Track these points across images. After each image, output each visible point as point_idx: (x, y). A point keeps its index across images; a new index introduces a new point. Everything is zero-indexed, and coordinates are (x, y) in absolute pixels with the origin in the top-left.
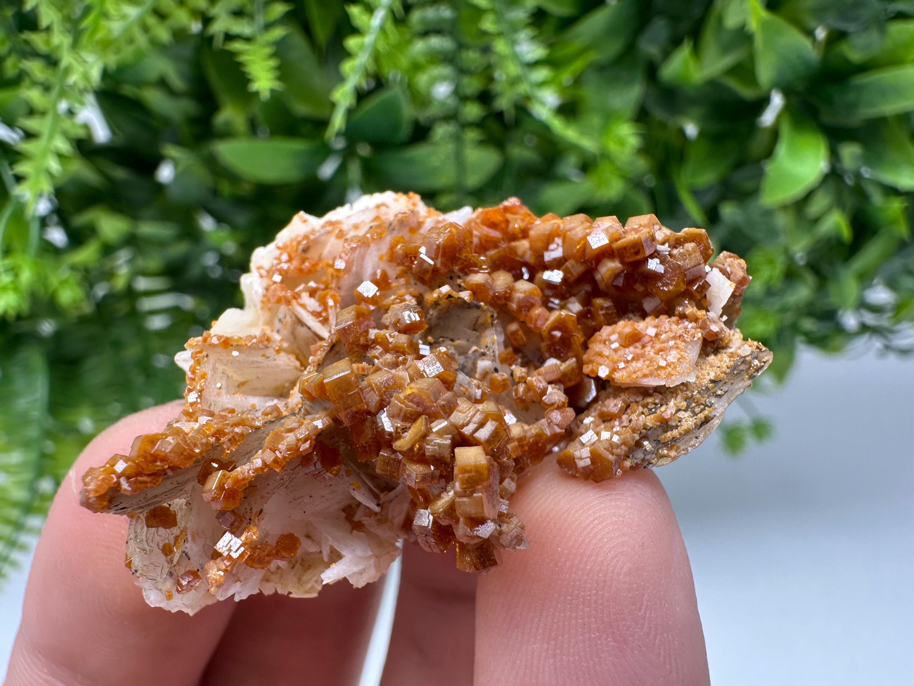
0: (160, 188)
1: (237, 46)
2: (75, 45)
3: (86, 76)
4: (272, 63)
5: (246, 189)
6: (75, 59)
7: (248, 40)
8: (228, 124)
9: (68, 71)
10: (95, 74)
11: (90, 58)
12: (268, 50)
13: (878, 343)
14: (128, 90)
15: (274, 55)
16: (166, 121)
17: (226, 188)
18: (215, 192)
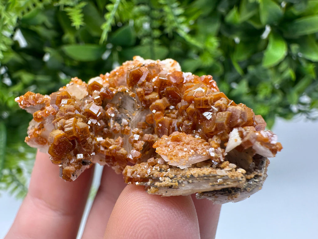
0: (44, 63)
1: (68, 9)
2: (7, 10)
3: (11, 21)
4: (81, 16)
5: (76, 63)
6: (7, 15)
7: (72, 7)
8: (68, 39)
9: (4, 19)
10: (14, 20)
11: (12, 14)
12: (79, 11)
13: (304, 117)
14: (32, 28)
15: (82, 13)
16: (46, 39)
17: (68, 63)
18: (64, 65)
